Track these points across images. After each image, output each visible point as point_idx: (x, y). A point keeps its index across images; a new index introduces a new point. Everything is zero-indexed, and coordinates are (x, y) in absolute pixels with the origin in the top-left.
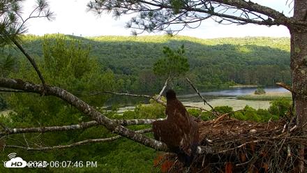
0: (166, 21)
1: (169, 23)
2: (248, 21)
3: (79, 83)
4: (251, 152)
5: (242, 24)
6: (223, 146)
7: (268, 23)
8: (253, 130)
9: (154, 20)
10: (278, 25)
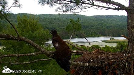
0: (73, 8)
1: (74, 9)
2: (109, 8)
3: (34, 35)
4: (110, 65)
5: (106, 9)
6: (97, 63)
7: (118, 9)
8: (111, 56)
9: (67, 8)
10: (122, 10)
